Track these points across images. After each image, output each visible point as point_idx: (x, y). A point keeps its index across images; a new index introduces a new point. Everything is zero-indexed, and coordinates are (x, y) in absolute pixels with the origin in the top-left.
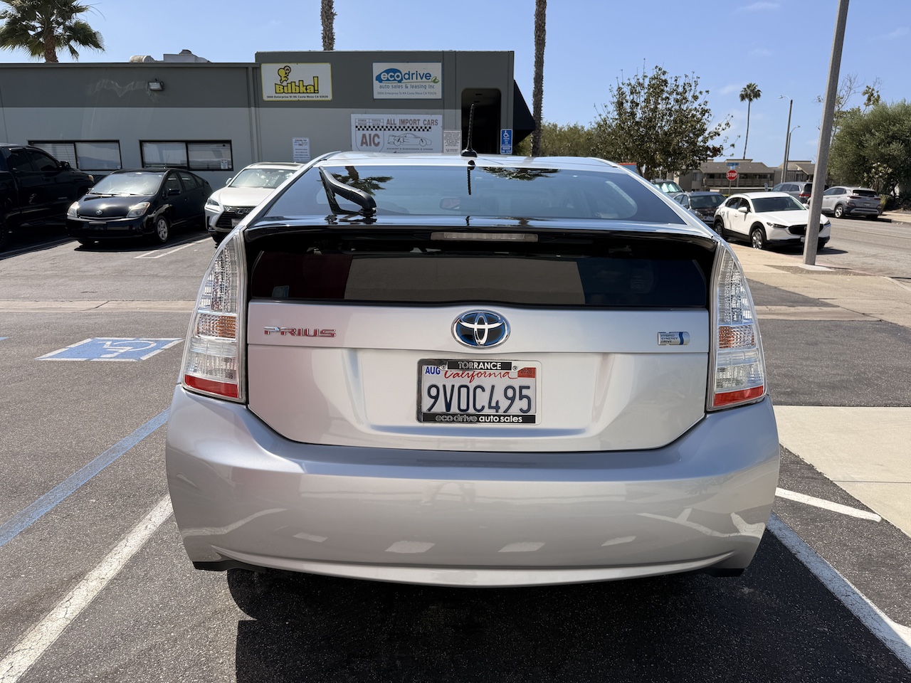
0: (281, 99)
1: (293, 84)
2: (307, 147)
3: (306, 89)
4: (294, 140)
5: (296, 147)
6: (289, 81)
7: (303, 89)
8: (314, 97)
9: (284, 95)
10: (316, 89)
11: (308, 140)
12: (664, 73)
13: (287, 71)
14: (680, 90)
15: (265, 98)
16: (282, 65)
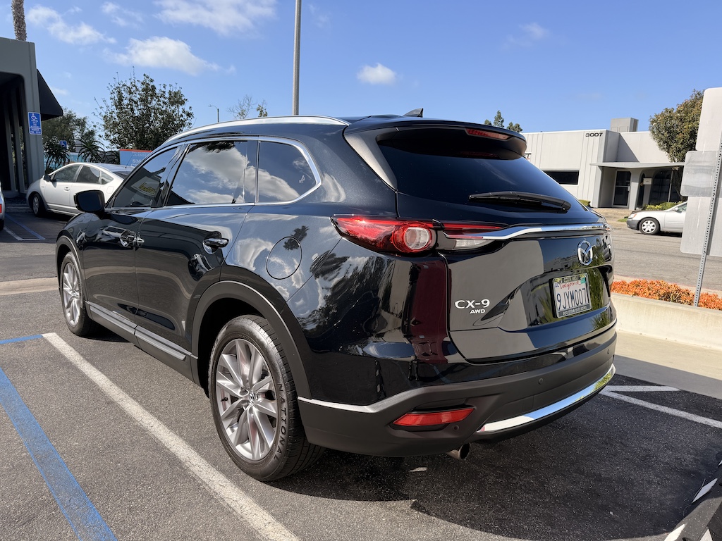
12: (152, 81)
14: (167, 95)
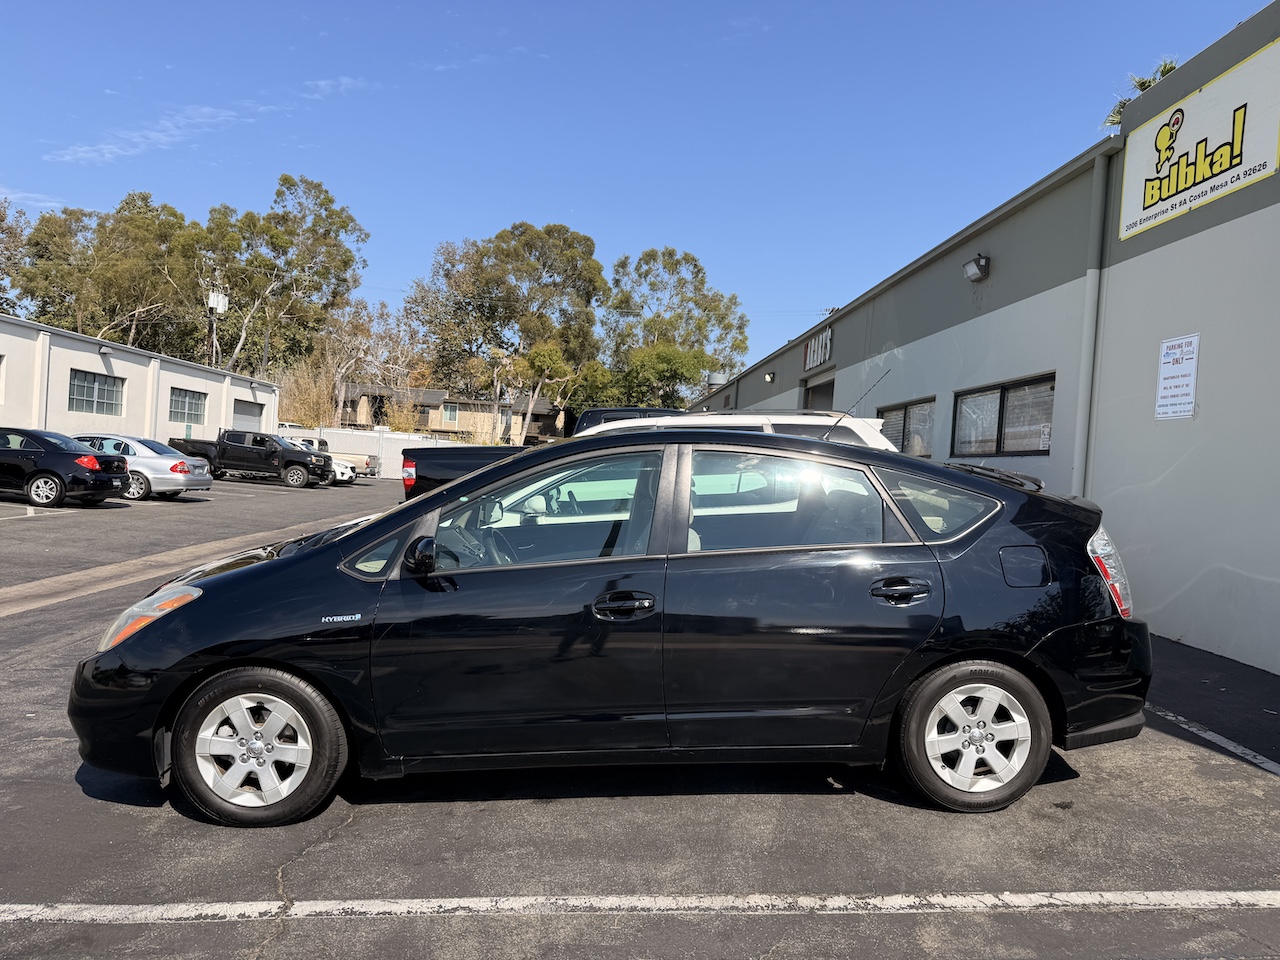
0: (1153, 223)
1: (1183, 161)
2: (1190, 367)
3: (1212, 164)
4: (1164, 350)
5: (1165, 370)
6: (1174, 159)
7: (1203, 169)
8: (1230, 184)
9: (1162, 206)
10: (1236, 152)
11: (1195, 340)
13: (1176, 127)
15: (1124, 234)
16: (1165, 116)
